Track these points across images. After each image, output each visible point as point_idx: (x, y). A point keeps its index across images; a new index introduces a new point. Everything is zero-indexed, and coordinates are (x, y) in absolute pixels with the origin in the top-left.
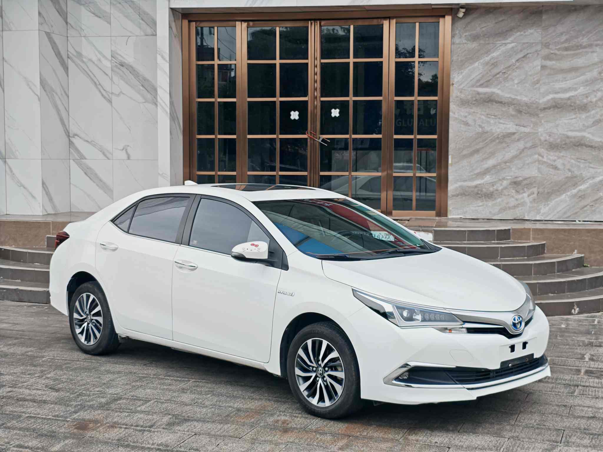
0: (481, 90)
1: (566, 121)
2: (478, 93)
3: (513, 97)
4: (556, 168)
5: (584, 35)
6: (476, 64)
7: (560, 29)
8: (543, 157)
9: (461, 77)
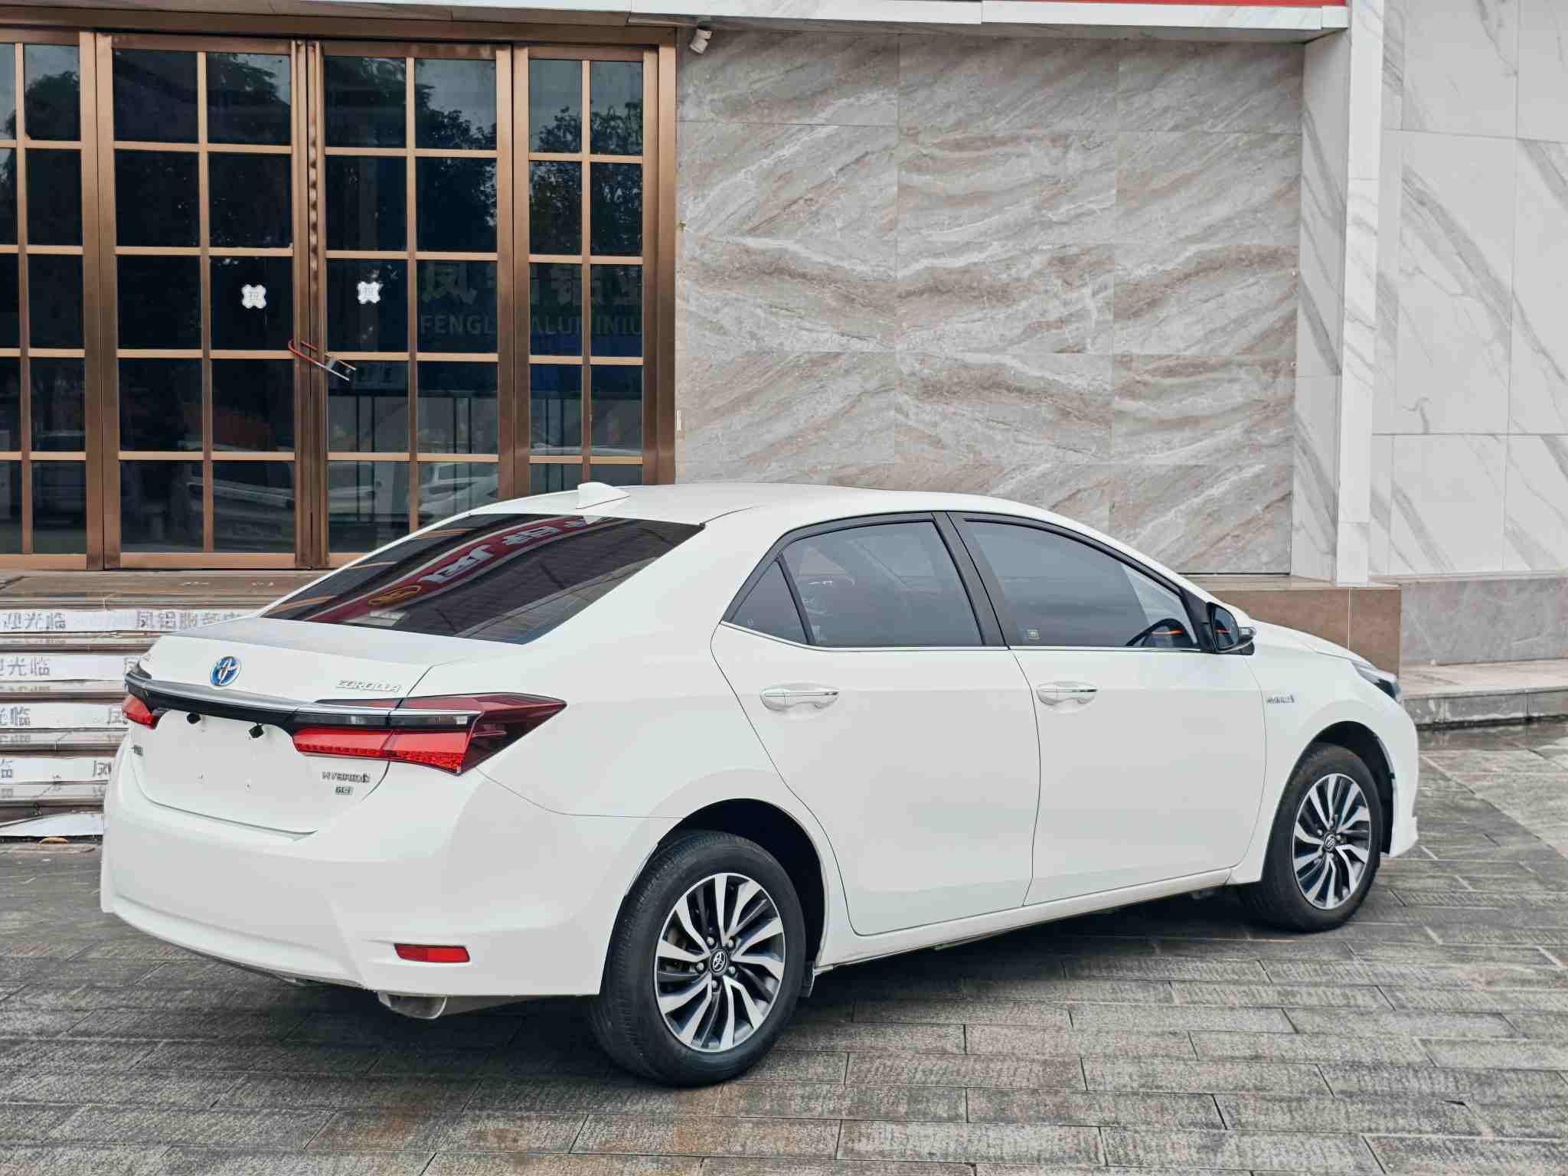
0: (751, 242)
1: (961, 327)
2: (747, 251)
3: (832, 261)
4: (937, 443)
5: (998, 113)
6: (741, 175)
7: (944, 93)
8: (907, 416)
9: (702, 206)
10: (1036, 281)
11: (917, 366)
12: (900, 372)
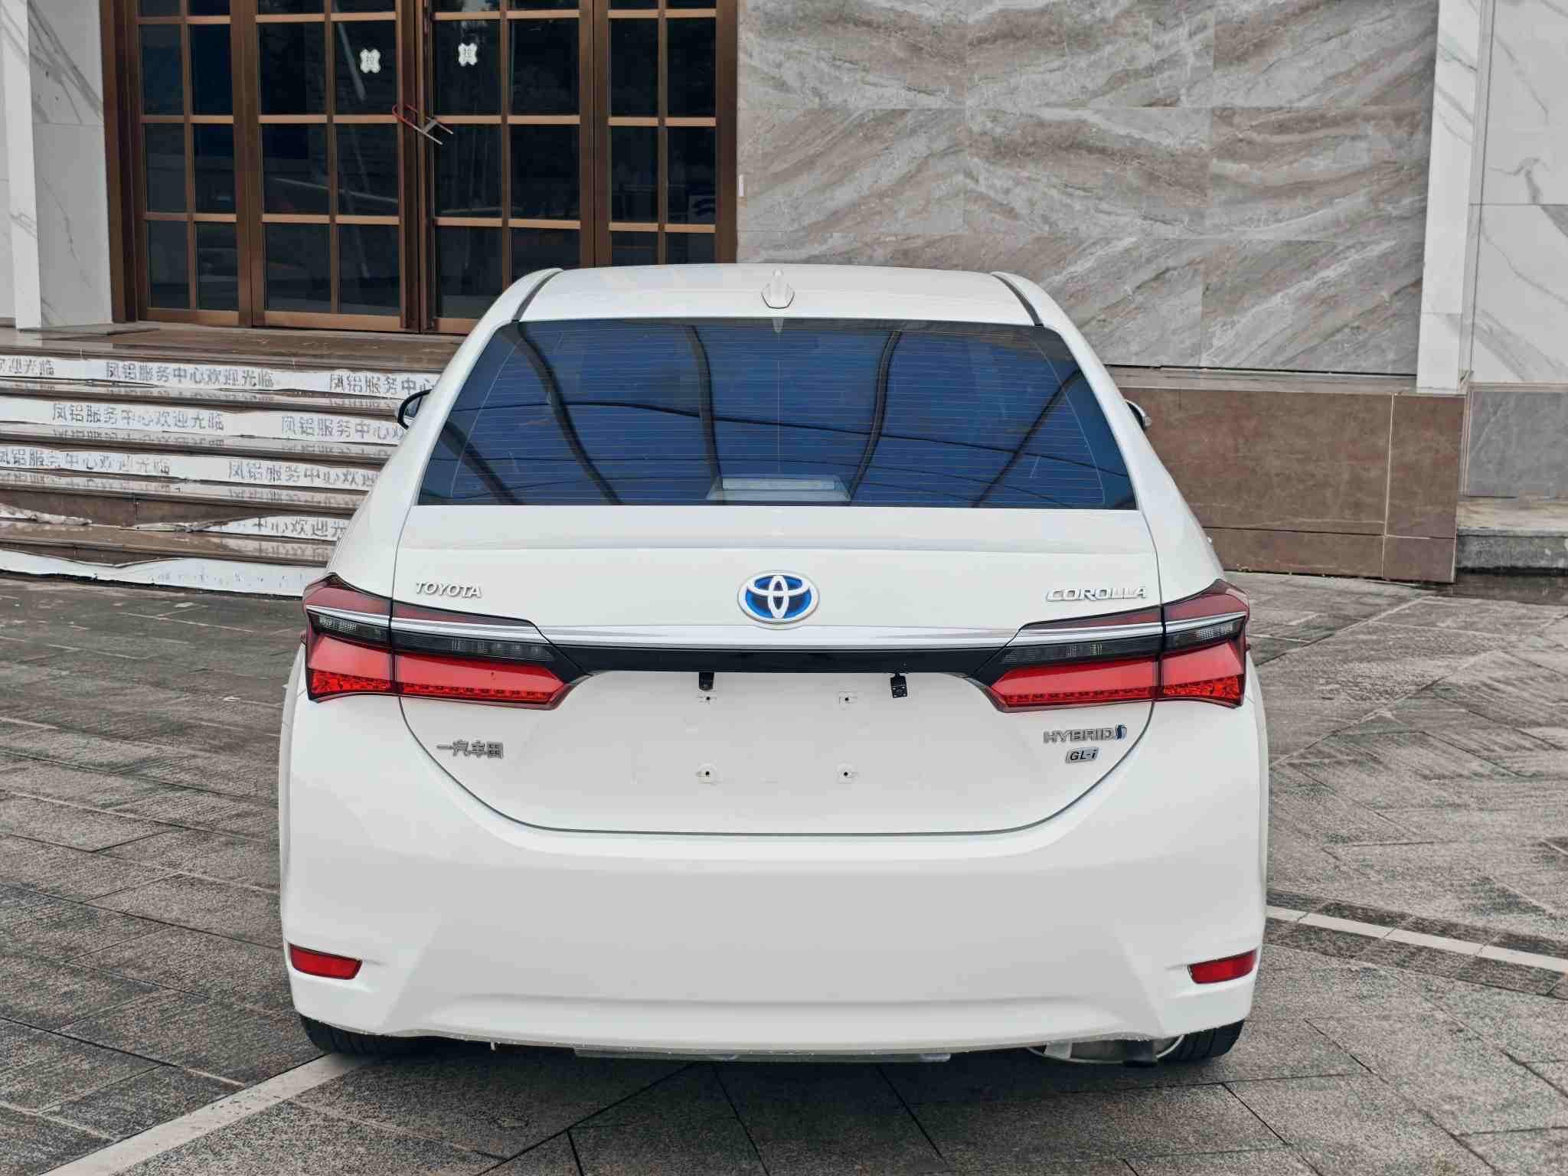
10: (1123, 21)
11: (989, 125)
12: (970, 131)
